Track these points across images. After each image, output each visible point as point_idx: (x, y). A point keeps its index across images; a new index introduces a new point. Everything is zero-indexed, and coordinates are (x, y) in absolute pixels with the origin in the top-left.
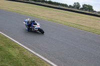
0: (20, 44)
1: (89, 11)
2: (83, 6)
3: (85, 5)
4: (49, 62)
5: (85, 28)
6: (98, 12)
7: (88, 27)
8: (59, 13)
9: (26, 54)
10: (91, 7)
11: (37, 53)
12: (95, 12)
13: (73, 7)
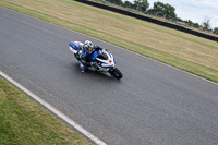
0: (11, 80)
1: (167, 17)
2: (155, 6)
3: (159, 3)
4: (72, 123)
5: (156, 55)
6: (186, 22)
7: (161, 52)
8: (102, 16)
9: (21, 103)
10: (172, 9)
11: (48, 102)
12: (180, 20)
13: (134, 6)
